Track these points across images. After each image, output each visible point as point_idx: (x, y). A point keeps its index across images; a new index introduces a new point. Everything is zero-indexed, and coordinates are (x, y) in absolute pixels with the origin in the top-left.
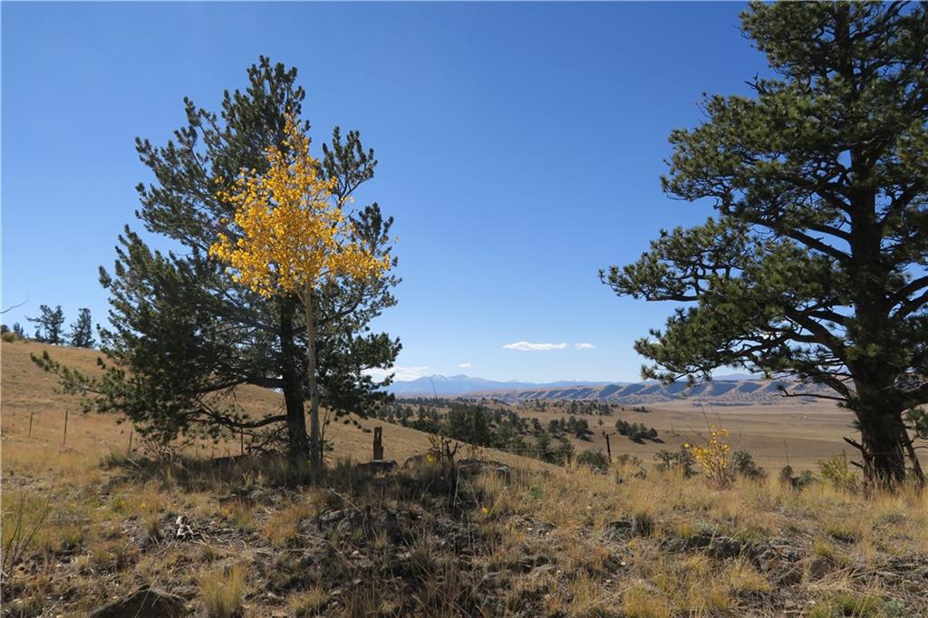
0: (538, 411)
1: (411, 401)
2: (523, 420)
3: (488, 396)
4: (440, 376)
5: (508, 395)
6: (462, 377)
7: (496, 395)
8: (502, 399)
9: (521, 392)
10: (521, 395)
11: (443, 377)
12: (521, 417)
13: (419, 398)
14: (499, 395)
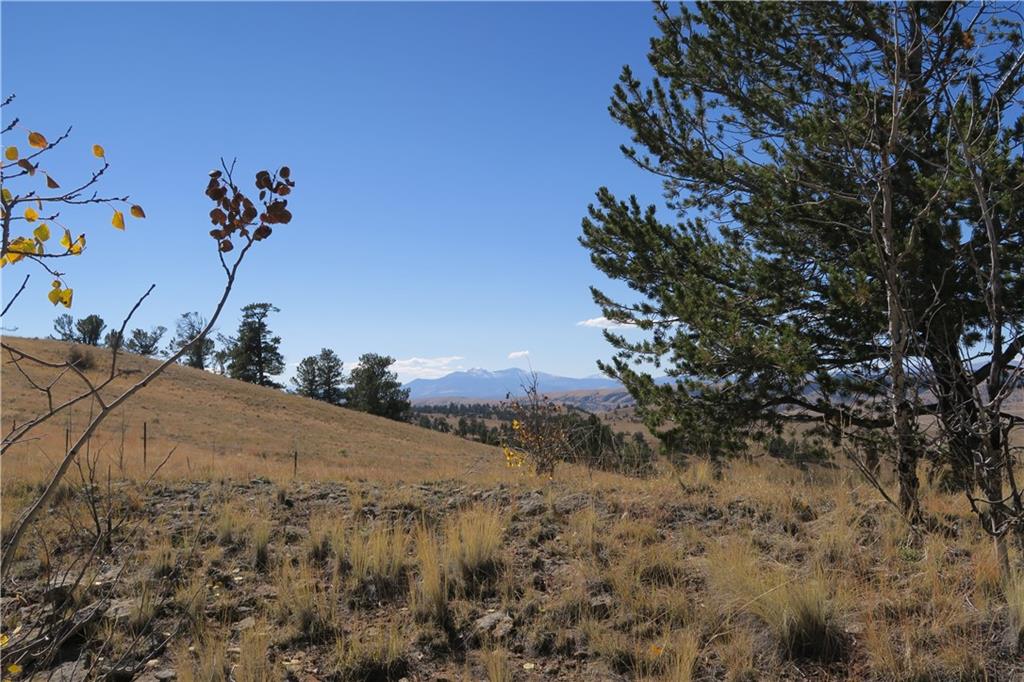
0: (635, 422)
1: (437, 409)
2: (620, 436)
3: (556, 399)
4: (481, 370)
5: (586, 398)
6: (515, 370)
7: (567, 399)
8: (578, 404)
9: (606, 394)
10: (607, 398)
11: (485, 372)
12: (616, 432)
13: (452, 405)
14: (573, 399)
